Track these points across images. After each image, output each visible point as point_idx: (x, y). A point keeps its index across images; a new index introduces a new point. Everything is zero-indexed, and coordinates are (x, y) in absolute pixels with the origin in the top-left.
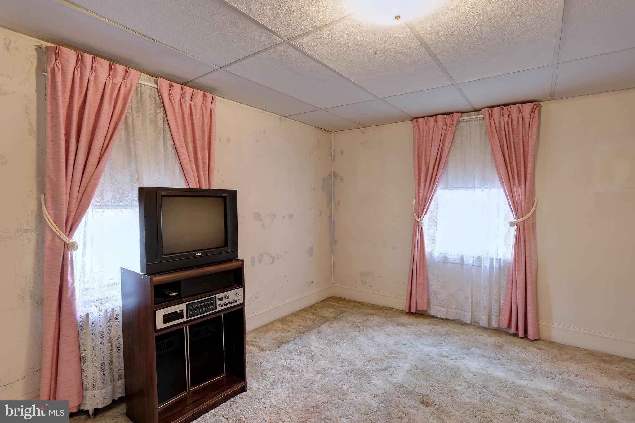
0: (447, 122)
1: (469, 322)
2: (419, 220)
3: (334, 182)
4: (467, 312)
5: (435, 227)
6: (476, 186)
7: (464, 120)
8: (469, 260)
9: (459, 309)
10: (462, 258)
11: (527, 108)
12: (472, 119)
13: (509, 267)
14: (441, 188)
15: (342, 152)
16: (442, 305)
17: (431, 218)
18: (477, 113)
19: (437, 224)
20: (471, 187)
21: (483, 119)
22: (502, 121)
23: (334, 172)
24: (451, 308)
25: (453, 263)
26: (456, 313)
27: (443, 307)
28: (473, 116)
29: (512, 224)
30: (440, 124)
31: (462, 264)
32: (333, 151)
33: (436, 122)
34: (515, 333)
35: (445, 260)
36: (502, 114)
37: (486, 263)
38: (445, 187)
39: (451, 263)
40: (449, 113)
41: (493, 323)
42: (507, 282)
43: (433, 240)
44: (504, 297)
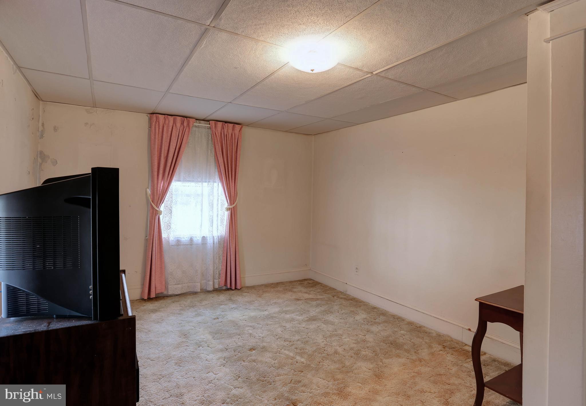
0: (184, 124)
1: (199, 290)
2: (158, 209)
3: (41, 164)
4: (197, 282)
5: (170, 215)
6: (203, 180)
7: (196, 125)
8: (198, 239)
9: (190, 283)
10: (191, 239)
11: (238, 127)
12: (201, 126)
13: (224, 241)
14: (175, 180)
15: (55, 129)
16: (178, 283)
17: (167, 206)
18: (206, 122)
19: (171, 212)
20: (200, 180)
21: (210, 128)
22: (223, 133)
23: (41, 153)
24: (184, 283)
25: (185, 245)
26: (188, 286)
27: (179, 284)
28: (203, 124)
29: (228, 209)
30: (178, 124)
31: (191, 244)
32: (40, 125)
33: (175, 122)
34: (230, 288)
35: (178, 242)
36: (223, 128)
37: (210, 241)
38: (178, 179)
39: (183, 245)
40: (186, 117)
41: (216, 285)
42: (223, 253)
43: (169, 226)
44: (221, 264)
